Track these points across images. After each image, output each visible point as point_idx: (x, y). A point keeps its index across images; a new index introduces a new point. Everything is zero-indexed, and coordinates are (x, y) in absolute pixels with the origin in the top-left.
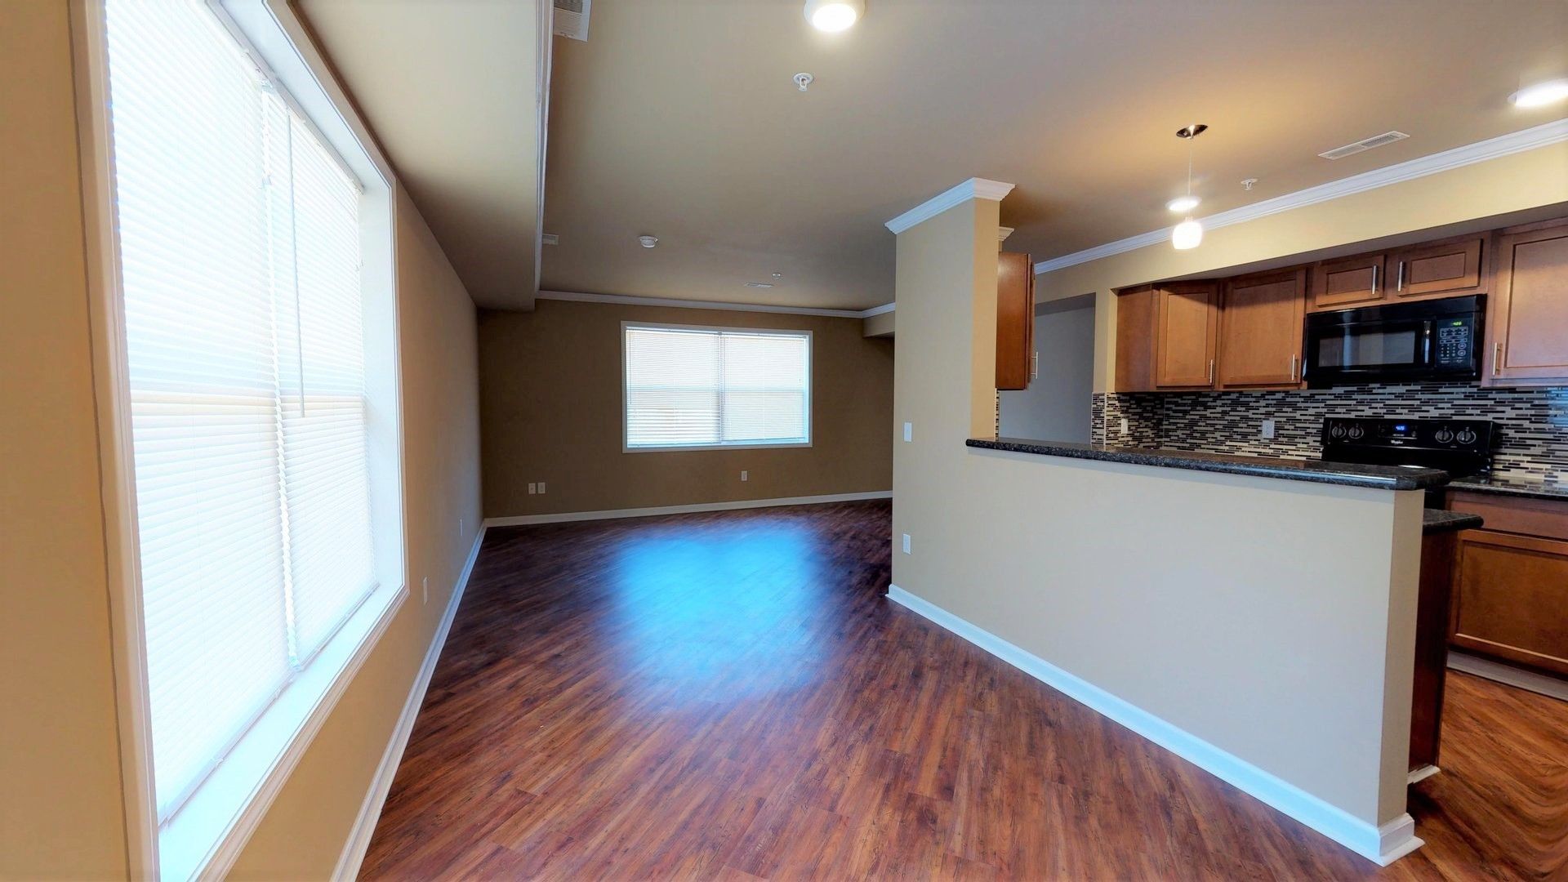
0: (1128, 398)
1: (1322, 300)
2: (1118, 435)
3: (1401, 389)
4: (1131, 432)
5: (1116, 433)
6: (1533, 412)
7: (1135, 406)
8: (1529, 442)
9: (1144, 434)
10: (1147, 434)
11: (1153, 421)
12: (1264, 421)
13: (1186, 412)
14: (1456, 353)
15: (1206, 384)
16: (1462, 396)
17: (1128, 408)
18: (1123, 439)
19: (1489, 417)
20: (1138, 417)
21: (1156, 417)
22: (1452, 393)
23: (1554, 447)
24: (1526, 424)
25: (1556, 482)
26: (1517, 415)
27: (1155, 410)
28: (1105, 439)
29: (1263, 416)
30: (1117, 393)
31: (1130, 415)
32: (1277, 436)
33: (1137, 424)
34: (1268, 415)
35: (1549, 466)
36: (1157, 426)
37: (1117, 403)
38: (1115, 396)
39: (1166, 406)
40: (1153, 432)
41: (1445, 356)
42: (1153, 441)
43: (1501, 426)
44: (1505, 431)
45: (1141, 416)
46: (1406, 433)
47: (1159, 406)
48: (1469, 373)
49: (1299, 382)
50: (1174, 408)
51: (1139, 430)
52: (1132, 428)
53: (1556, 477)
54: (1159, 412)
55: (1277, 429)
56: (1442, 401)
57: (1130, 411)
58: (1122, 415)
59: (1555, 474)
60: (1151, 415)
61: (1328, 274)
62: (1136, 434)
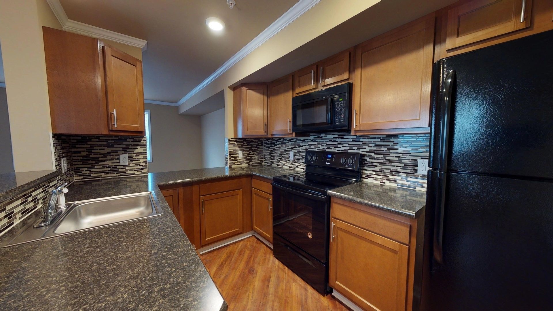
0: (242, 141)
1: (298, 90)
2: (237, 158)
3: (331, 137)
4: (245, 157)
5: (236, 157)
6: (375, 149)
7: (247, 145)
8: (375, 164)
9: (252, 157)
10: (254, 157)
11: (257, 151)
12: (291, 152)
13: (269, 147)
14: (341, 116)
15: (263, 134)
16: (351, 140)
17: (242, 146)
18: (240, 160)
19: (360, 151)
20: (248, 150)
21: (259, 149)
22: (348, 139)
23: (384, 167)
24: (373, 154)
25: (384, 185)
26: (370, 150)
27: (258, 146)
28: (228, 160)
29: (290, 150)
30: (235, 138)
31: (244, 149)
32: (295, 159)
33: (248, 153)
34: (292, 148)
35: (381, 177)
36: (260, 153)
37: (235, 143)
38: (234, 140)
39: (264, 144)
40: (258, 156)
41: (337, 118)
42: (258, 160)
43: (364, 156)
44: (366, 158)
45: (250, 149)
46: (331, 158)
47: (261, 145)
48: (346, 128)
49: (292, 133)
50: (266, 145)
51: (249, 156)
52: (245, 155)
53: (384, 183)
54: (260, 147)
55: (294, 155)
56: (344, 142)
57: (243, 147)
58: (239, 149)
59: (384, 181)
60: (256, 148)
61: (299, 77)
62: (248, 158)
